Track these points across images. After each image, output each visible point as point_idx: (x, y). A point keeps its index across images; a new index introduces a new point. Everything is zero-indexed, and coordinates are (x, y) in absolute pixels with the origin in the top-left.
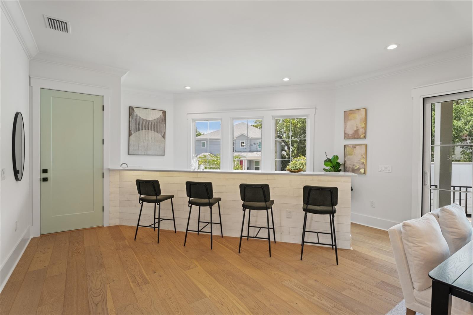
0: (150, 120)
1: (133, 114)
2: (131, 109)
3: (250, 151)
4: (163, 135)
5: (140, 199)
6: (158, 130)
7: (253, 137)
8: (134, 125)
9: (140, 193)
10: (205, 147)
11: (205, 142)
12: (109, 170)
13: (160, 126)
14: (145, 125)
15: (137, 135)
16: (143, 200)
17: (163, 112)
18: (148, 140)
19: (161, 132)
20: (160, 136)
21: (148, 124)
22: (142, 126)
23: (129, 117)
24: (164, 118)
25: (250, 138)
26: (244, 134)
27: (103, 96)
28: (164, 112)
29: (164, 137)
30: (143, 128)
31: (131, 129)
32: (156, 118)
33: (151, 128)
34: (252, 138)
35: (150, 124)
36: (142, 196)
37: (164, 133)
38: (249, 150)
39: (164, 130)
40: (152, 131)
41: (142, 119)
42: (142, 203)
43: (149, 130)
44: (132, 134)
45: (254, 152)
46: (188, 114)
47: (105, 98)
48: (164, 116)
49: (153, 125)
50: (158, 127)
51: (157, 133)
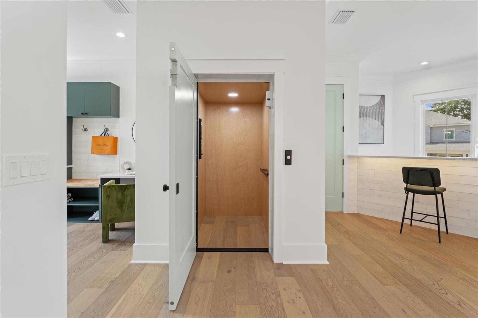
0: (367, 106)
4: (382, 122)
6: (377, 116)
11: (454, 129)
12: (350, 157)
17: (381, 97)
19: (379, 119)
20: (378, 123)
21: (366, 111)
24: (383, 103)
27: (343, 85)
28: (383, 97)
29: (383, 124)
30: (362, 116)
32: (374, 104)
33: (369, 115)
35: (368, 111)
37: (382, 120)
39: (383, 117)
40: (370, 118)
43: (367, 118)
46: (414, 95)
47: (345, 86)
48: (383, 101)
49: (371, 112)
50: (377, 113)
51: (376, 119)
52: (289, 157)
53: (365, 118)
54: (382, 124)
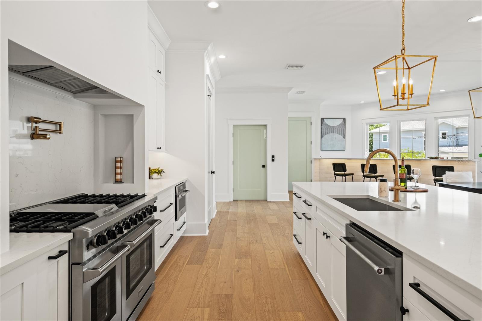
0: (334, 126)
1: (324, 123)
2: (322, 120)
3: (457, 145)
5: (335, 174)
7: (462, 125)
8: (324, 131)
9: (335, 170)
10: (387, 141)
12: (315, 159)
13: (341, 130)
14: (332, 130)
15: (326, 137)
16: (336, 175)
18: (333, 140)
19: (342, 134)
20: (341, 137)
21: (333, 129)
22: (329, 130)
23: (321, 126)
24: (344, 124)
25: (457, 127)
26: (445, 122)
27: (311, 117)
28: (344, 120)
29: (344, 137)
30: (330, 132)
31: (322, 133)
32: (339, 124)
33: (335, 132)
34: (459, 126)
36: (336, 173)
37: (344, 135)
38: (455, 144)
39: (344, 133)
41: (329, 126)
42: (336, 176)
44: (323, 137)
45: (463, 147)
46: (362, 119)
47: (312, 117)
48: (344, 122)
49: (336, 130)
50: (340, 130)
51: (340, 134)
52: (273, 158)
53: (333, 134)
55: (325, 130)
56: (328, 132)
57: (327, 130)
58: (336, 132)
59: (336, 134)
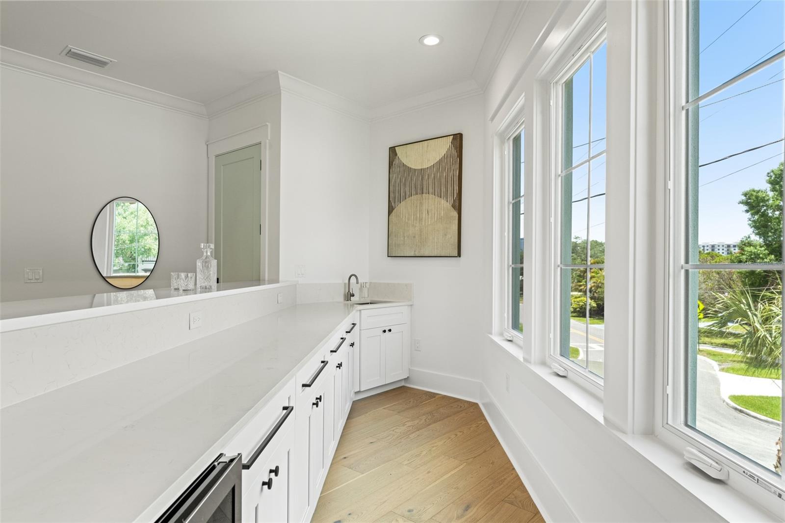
0: (425, 167)
2: (393, 152)
4: (455, 201)
6: (443, 189)
8: (397, 188)
15: (402, 208)
17: (453, 139)
18: (421, 220)
19: (449, 194)
20: (445, 205)
21: (422, 179)
23: (390, 173)
24: (458, 154)
27: (261, 143)
28: (458, 139)
29: (458, 206)
31: (392, 198)
32: (438, 159)
33: (428, 188)
35: (426, 177)
37: (455, 196)
39: (456, 188)
41: (410, 170)
43: (424, 195)
44: (393, 209)
48: (457, 148)
49: (431, 181)
50: (443, 181)
51: (441, 197)
53: (419, 196)
54: (453, 206)
55: (400, 185)
56: (408, 193)
57: (405, 185)
58: (431, 190)
59: (431, 196)
